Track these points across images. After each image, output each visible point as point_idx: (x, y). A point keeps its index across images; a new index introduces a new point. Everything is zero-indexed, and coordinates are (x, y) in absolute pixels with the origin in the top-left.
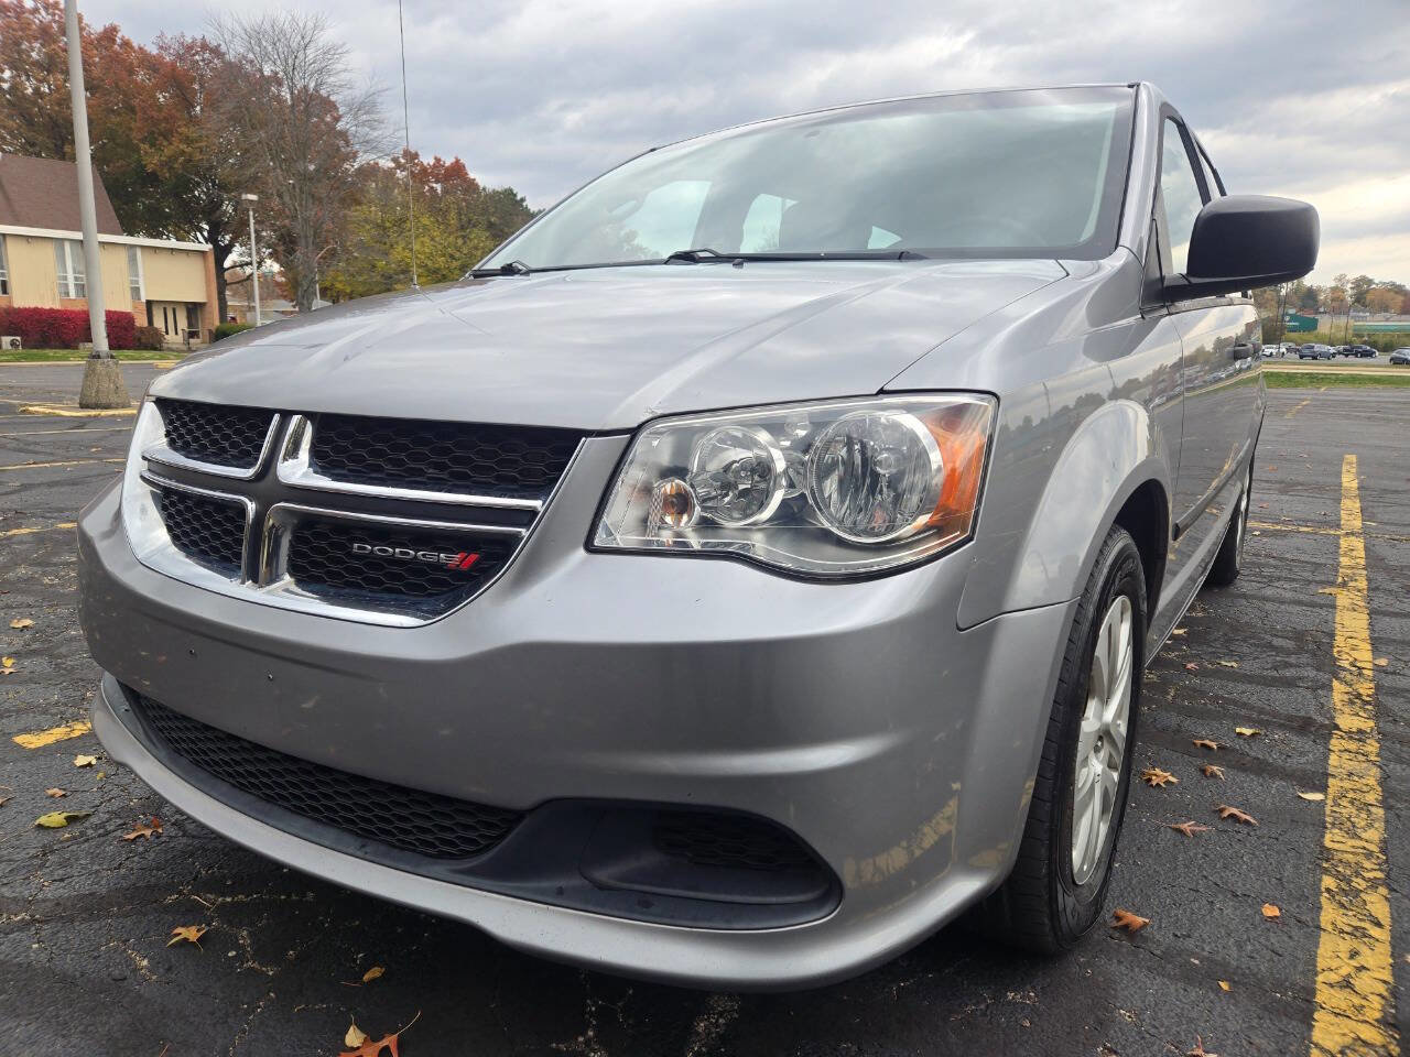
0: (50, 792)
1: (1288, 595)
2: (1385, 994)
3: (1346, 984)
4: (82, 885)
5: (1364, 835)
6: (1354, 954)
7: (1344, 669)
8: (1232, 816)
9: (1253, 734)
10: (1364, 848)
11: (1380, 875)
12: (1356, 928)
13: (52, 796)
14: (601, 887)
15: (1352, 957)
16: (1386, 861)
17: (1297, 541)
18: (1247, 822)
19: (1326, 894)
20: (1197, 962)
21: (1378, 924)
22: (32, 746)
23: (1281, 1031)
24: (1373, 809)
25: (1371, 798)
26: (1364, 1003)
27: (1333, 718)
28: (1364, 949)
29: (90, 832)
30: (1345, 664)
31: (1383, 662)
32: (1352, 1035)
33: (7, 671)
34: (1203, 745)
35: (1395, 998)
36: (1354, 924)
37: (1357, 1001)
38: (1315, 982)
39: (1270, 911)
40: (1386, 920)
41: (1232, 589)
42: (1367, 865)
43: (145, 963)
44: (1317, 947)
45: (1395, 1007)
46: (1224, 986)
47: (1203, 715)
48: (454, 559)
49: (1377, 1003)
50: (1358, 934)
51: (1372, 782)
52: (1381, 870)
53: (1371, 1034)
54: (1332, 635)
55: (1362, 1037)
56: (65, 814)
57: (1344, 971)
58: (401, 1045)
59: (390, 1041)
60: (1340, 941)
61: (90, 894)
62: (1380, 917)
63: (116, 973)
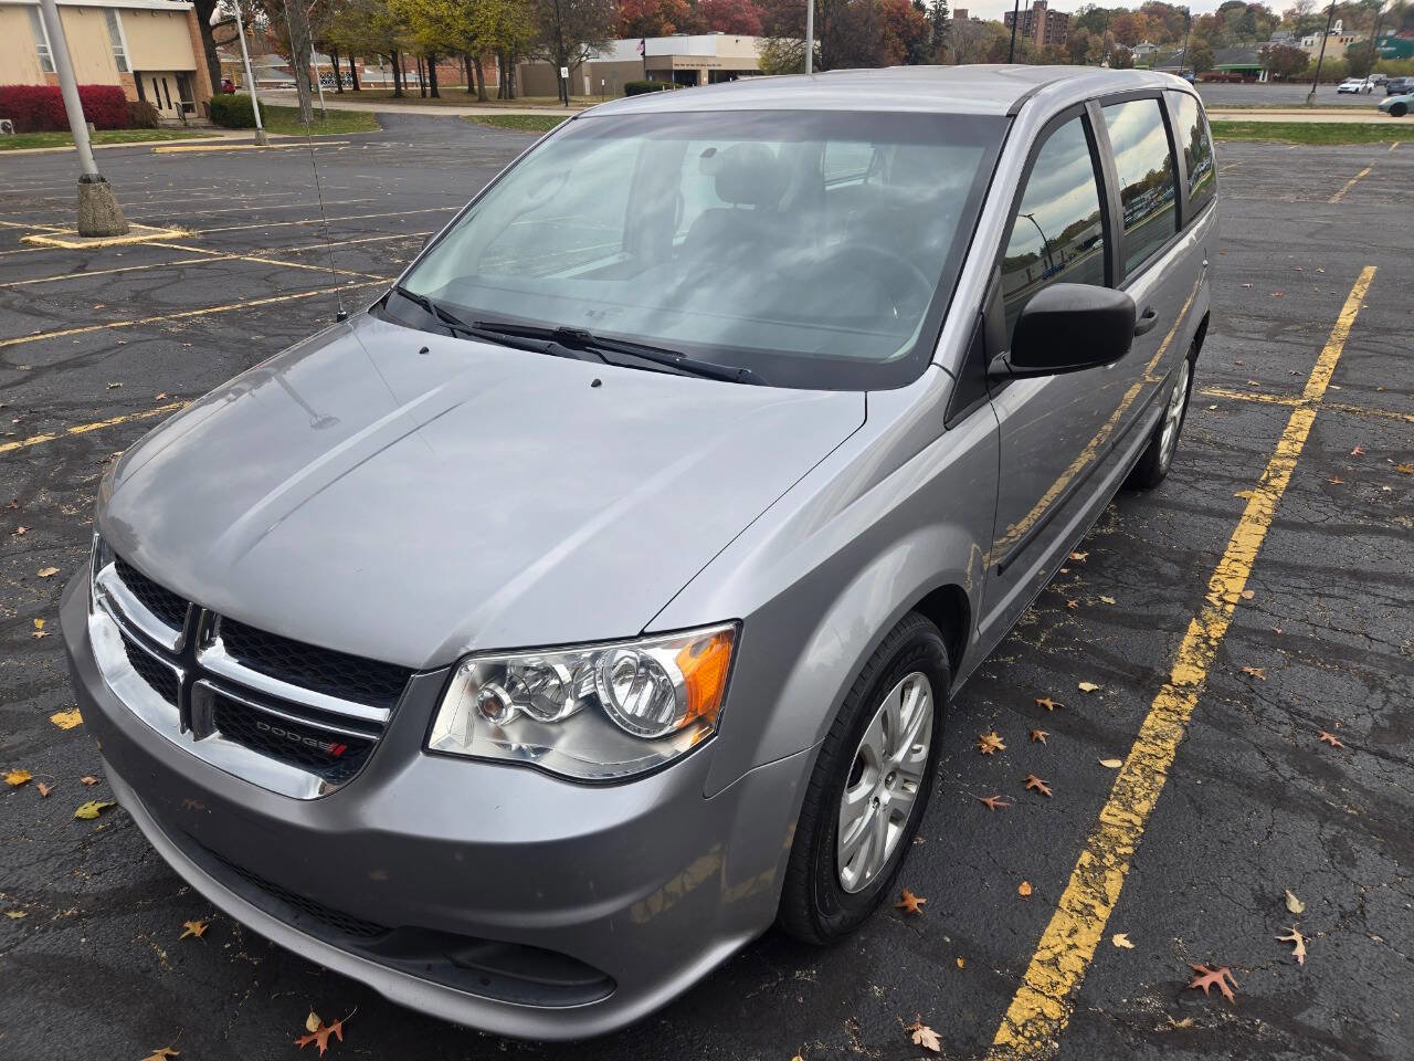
0: (84, 780)
1: (1203, 502)
2: (1080, 971)
3: (1054, 962)
4: (114, 880)
5: (1137, 807)
6: (1073, 932)
7: (1210, 603)
8: (1035, 787)
9: (1092, 691)
10: (1130, 822)
11: (1129, 850)
12: (1086, 906)
13: (87, 784)
14: (458, 965)
15: (1069, 936)
16: (1142, 836)
17: (1247, 416)
18: (1044, 793)
19: (1078, 871)
20: (948, 940)
21: (1105, 902)
22: (66, 727)
23: (987, 1005)
24: (1158, 778)
25: (1161, 765)
26: (1061, 980)
27: (1171, 668)
28: (1083, 928)
29: (118, 822)
30: (1212, 598)
31: (1249, 595)
32: (1038, 1010)
33: (40, 634)
34: (1043, 705)
35: (1086, 975)
36: (1086, 902)
37: (1056, 978)
38: (1031, 958)
39: (1025, 889)
40: (1113, 900)
41: (1155, 495)
42: (1125, 840)
43: (164, 954)
44: (1047, 926)
45: (1082, 984)
46: (960, 963)
47: (1058, 665)
48: (329, 748)
49: (1071, 978)
50: (1085, 912)
51: (1171, 745)
52: (1133, 846)
53: (1052, 1009)
54: (1218, 558)
55: (1045, 1011)
56: (99, 805)
57: (1056, 950)
58: (344, 1029)
59: (337, 1028)
60: (1068, 919)
61: (122, 888)
62: (1110, 894)
63: (143, 965)
